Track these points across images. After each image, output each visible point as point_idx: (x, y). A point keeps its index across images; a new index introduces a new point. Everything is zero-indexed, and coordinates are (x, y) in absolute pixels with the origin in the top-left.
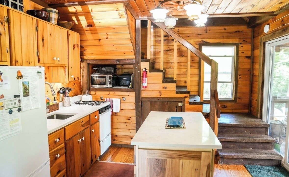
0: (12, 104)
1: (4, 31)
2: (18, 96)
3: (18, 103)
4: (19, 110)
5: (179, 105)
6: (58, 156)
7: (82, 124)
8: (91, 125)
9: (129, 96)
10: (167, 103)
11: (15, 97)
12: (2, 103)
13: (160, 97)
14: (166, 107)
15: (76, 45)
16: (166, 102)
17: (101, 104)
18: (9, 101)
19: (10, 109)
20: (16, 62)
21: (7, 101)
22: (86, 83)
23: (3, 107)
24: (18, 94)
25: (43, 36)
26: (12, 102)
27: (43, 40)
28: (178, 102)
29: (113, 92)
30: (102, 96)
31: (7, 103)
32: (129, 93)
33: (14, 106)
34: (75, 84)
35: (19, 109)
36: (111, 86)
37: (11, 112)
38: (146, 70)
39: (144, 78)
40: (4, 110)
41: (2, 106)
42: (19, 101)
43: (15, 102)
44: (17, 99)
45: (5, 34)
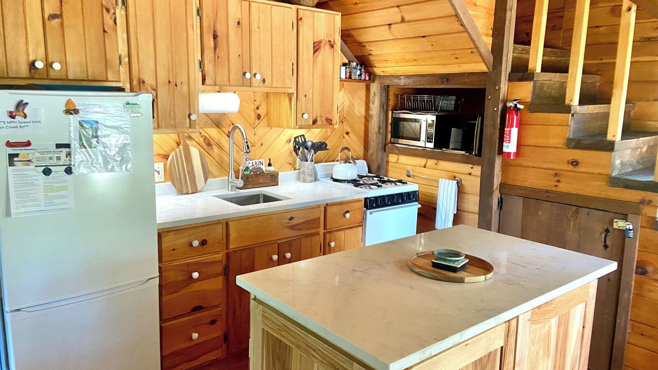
0: (51, 158)
1: (113, 23)
2: (68, 146)
3: (67, 157)
4: (69, 171)
5: (615, 226)
6: (196, 275)
7: (288, 223)
8: (330, 232)
9: (470, 174)
10: (577, 212)
11: (59, 146)
12: (28, 154)
13: (554, 189)
14: (572, 223)
15: (324, 42)
16: (574, 208)
17: (381, 186)
18: (43, 152)
19: (45, 166)
20: (142, 82)
21: (39, 152)
22: (377, 134)
23: (29, 161)
24: (67, 142)
25: (214, 27)
26: (51, 155)
27: (215, 37)
28: (613, 215)
29: (435, 161)
30: (409, 168)
31: (38, 155)
32: (472, 168)
33: (55, 162)
34: (350, 134)
35: (68, 169)
36: (431, 145)
37: (47, 172)
38: (516, 105)
39: (508, 129)
40: (32, 167)
41: (28, 159)
42: (69, 154)
43: (58, 155)
44: (65, 150)
45: (115, 30)
